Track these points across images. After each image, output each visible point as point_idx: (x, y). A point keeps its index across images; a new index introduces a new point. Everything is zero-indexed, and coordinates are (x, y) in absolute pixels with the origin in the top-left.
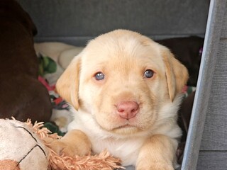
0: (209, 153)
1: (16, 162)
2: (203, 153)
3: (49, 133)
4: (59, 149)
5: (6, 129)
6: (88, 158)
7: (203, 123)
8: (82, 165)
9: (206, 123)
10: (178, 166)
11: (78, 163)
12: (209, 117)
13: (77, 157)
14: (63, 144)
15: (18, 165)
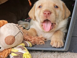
0: (75, 37)
1: (14, 36)
2: (73, 37)
3: (23, 29)
4: (26, 34)
5: (11, 26)
6: (36, 37)
7: (73, 27)
8: (34, 39)
9: (74, 28)
10: (64, 41)
11: (33, 38)
12: (75, 25)
13: (32, 36)
14: (28, 32)
15: (14, 37)
